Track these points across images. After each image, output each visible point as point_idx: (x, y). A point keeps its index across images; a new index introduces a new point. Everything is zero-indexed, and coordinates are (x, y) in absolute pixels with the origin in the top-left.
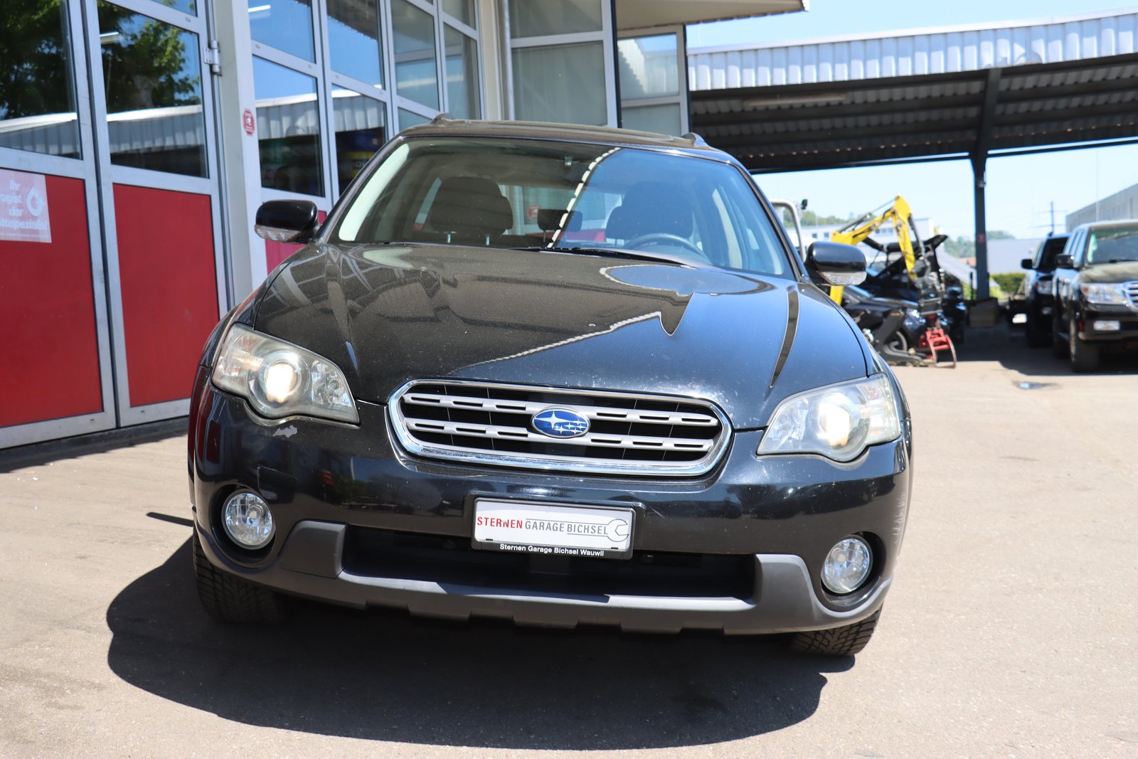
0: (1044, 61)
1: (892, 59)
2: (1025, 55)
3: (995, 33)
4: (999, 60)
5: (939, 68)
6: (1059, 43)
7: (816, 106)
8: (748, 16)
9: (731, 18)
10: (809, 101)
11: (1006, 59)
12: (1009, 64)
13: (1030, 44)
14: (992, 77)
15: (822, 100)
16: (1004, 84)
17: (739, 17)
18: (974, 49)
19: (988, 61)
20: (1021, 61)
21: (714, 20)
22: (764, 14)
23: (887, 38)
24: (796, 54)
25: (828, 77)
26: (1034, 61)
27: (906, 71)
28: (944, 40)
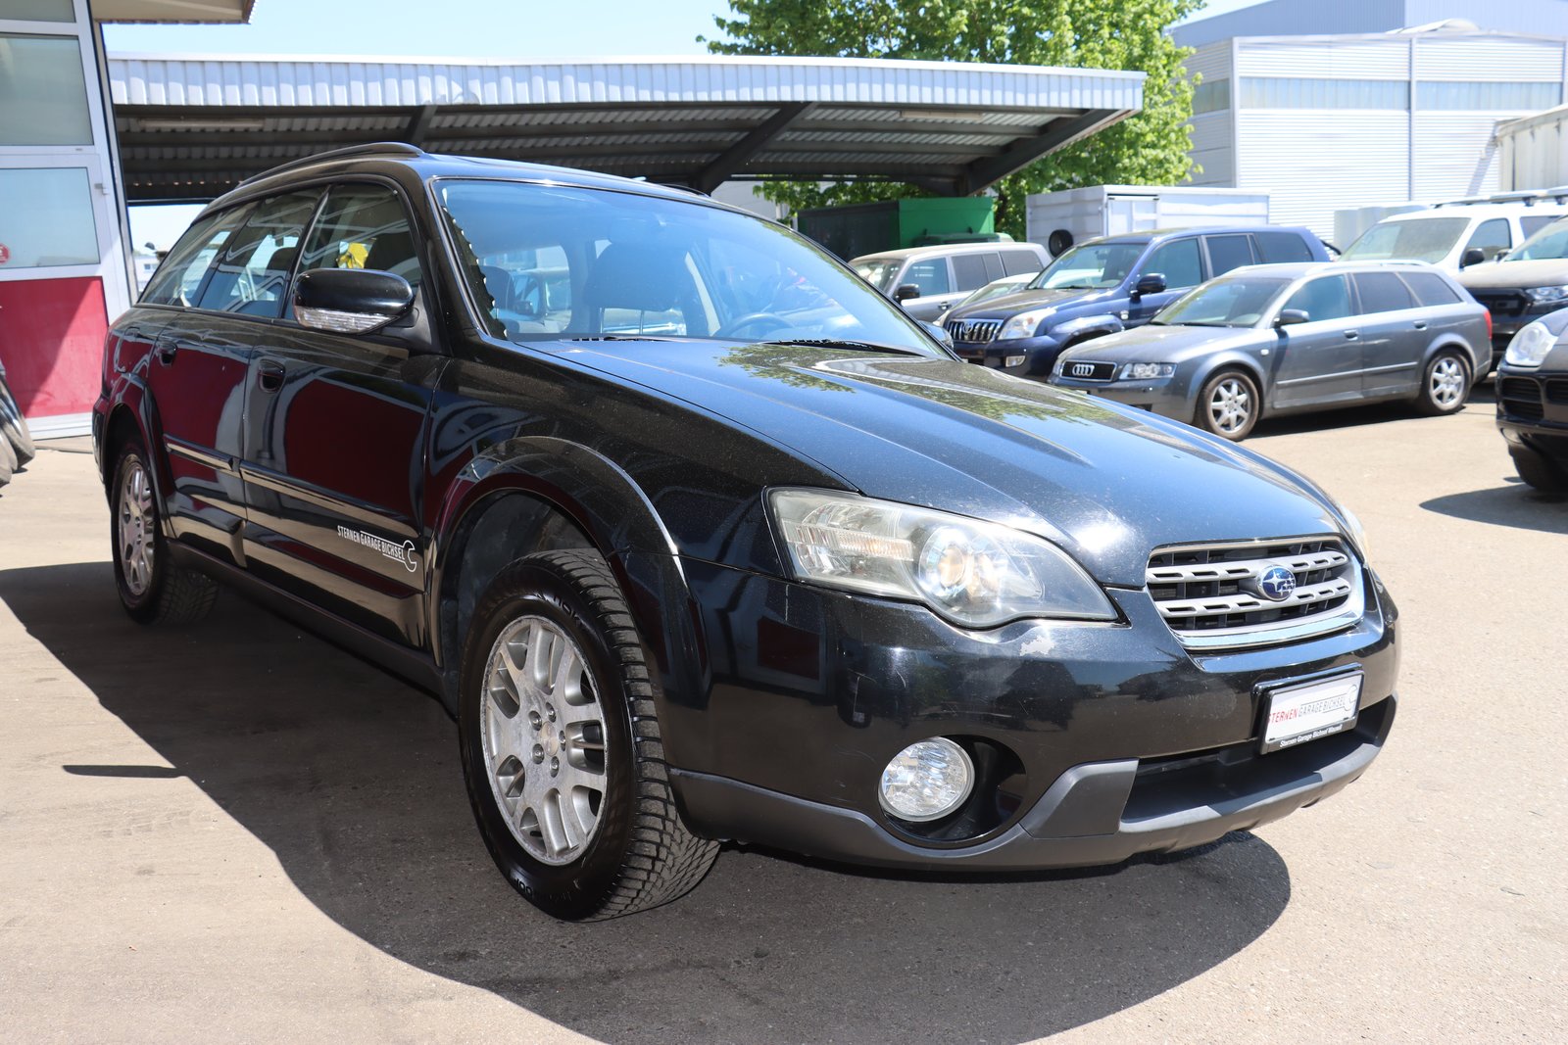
0: (481, 103)
1: (326, 87)
2: (463, 94)
3: (433, 70)
4: (438, 97)
5: (377, 101)
6: (493, 86)
7: (218, 131)
8: (176, 22)
9: (154, 22)
10: (210, 125)
11: (444, 96)
12: (447, 102)
13: (467, 83)
14: (426, 114)
15: (225, 125)
16: (435, 121)
17: (165, 21)
18: (412, 83)
19: (427, 98)
20: (459, 100)
21: (133, 21)
22: (197, 22)
23: (319, 63)
24: (215, 71)
25: (253, 100)
26: (472, 101)
27: (342, 100)
28: (379, 71)
